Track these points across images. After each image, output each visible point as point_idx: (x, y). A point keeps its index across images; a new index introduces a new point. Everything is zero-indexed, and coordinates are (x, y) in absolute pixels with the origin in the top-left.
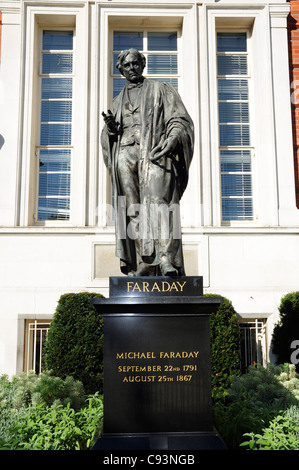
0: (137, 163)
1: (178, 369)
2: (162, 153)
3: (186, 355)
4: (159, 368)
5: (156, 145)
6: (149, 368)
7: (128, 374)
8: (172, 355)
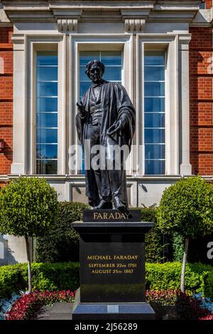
0: (99, 137)
1: (125, 266)
2: (115, 130)
3: (130, 257)
4: (113, 265)
5: (112, 124)
6: (108, 265)
7: (94, 269)
8: (122, 257)
